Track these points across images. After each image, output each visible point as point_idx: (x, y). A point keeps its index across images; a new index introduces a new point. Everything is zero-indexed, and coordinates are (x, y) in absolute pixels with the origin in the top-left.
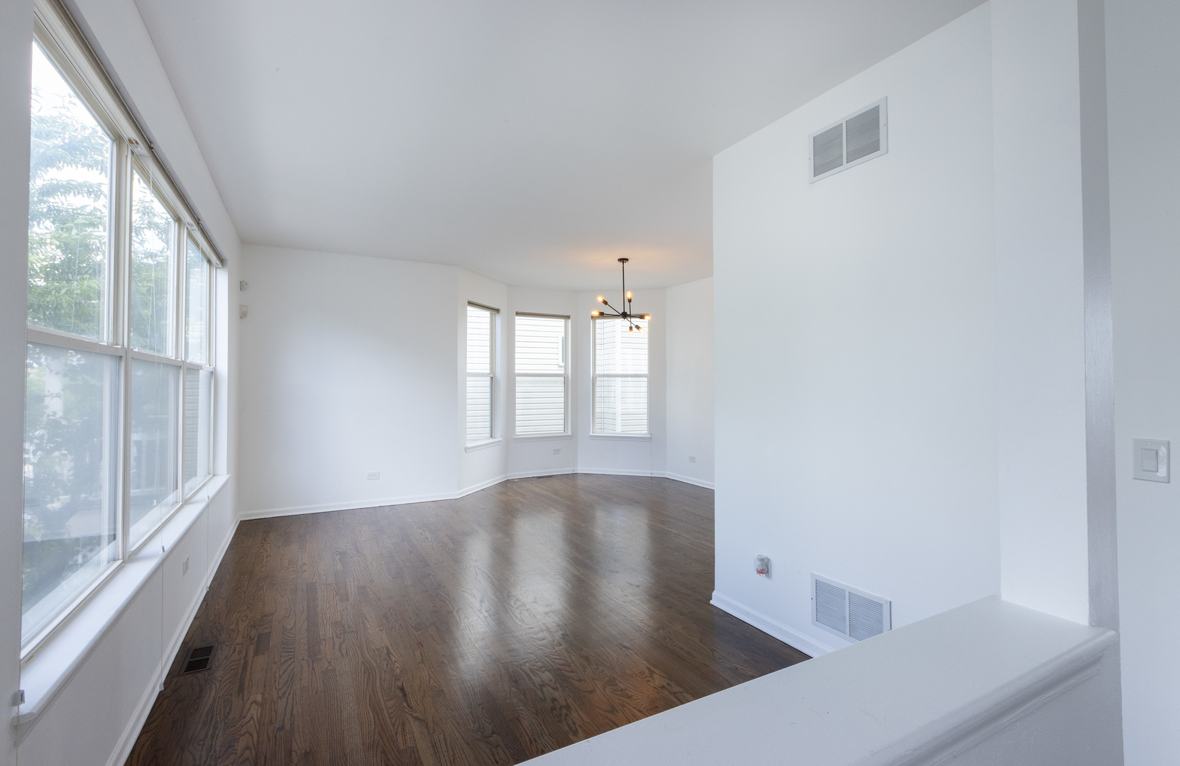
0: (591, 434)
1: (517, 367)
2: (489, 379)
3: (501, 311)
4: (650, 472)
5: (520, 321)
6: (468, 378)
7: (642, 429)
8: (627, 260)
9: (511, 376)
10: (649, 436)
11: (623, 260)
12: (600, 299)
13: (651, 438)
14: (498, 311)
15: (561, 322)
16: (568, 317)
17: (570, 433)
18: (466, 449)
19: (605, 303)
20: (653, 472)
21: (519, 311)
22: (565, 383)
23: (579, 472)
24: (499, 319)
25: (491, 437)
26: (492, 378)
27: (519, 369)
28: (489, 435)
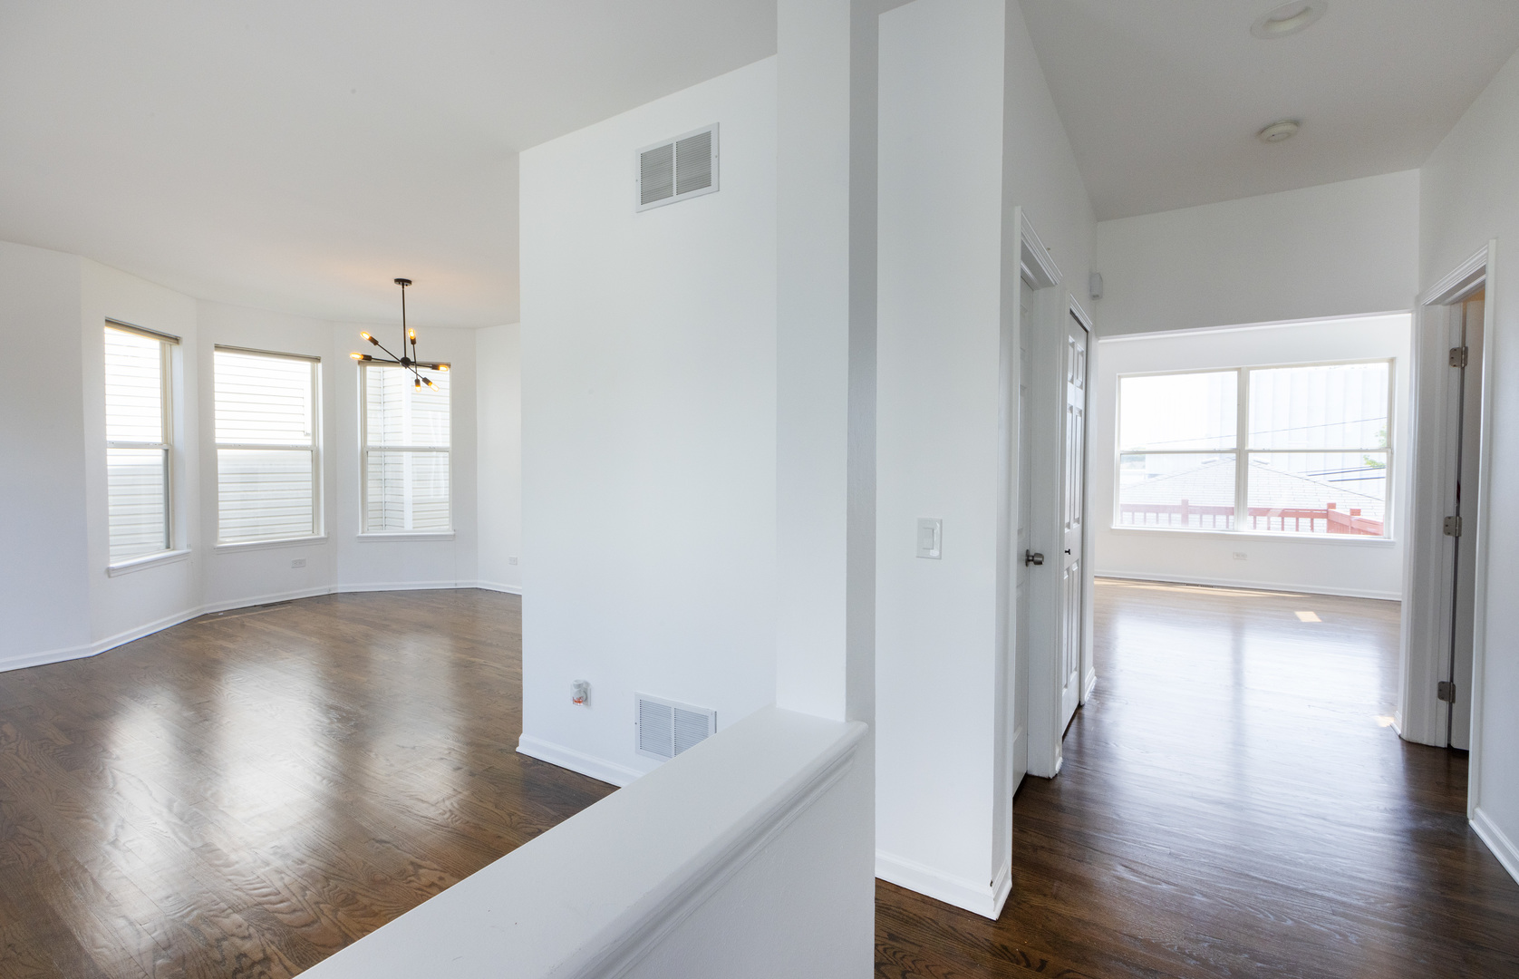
0: (360, 534)
1: (218, 433)
2: (160, 452)
3: (184, 341)
4: (454, 582)
5: (220, 358)
6: (109, 451)
7: (443, 526)
8: (409, 282)
9: (207, 450)
10: (452, 533)
11: (403, 282)
12: (366, 336)
13: (454, 535)
14: (176, 340)
15: (307, 365)
16: (317, 359)
17: (322, 534)
18: (109, 572)
19: (375, 342)
20: (458, 582)
21: (222, 343)
22: (315, 460)
23: (339, 591)
24: (177, 352)
25: (168, 547)
26: (167, 451)
27: (220, 436)
28: (163, 545)
